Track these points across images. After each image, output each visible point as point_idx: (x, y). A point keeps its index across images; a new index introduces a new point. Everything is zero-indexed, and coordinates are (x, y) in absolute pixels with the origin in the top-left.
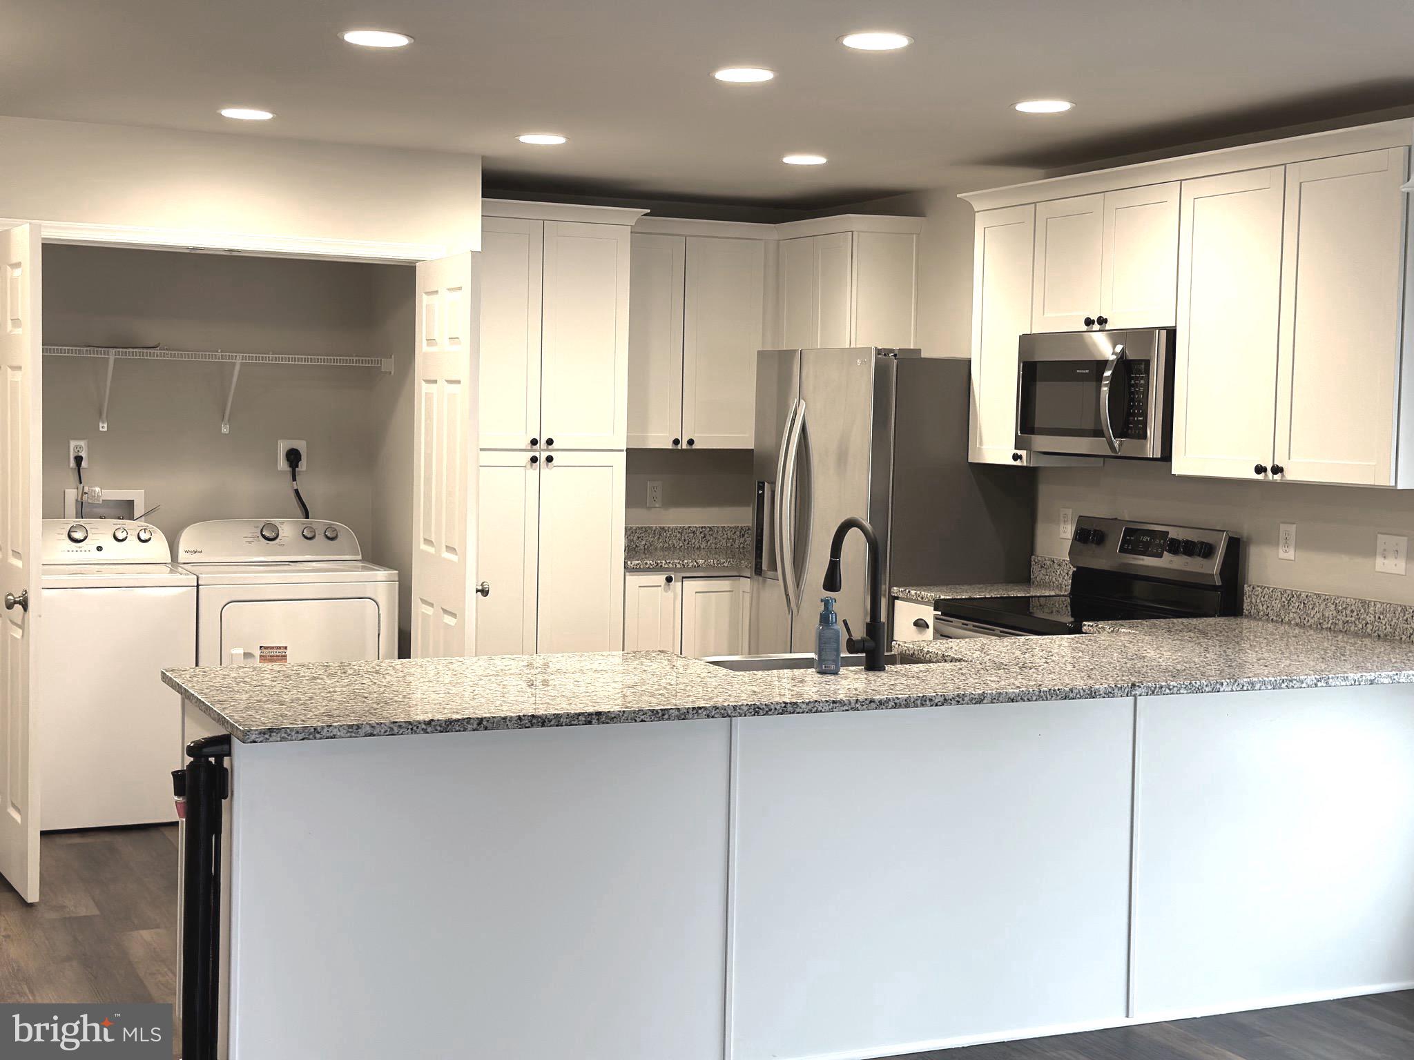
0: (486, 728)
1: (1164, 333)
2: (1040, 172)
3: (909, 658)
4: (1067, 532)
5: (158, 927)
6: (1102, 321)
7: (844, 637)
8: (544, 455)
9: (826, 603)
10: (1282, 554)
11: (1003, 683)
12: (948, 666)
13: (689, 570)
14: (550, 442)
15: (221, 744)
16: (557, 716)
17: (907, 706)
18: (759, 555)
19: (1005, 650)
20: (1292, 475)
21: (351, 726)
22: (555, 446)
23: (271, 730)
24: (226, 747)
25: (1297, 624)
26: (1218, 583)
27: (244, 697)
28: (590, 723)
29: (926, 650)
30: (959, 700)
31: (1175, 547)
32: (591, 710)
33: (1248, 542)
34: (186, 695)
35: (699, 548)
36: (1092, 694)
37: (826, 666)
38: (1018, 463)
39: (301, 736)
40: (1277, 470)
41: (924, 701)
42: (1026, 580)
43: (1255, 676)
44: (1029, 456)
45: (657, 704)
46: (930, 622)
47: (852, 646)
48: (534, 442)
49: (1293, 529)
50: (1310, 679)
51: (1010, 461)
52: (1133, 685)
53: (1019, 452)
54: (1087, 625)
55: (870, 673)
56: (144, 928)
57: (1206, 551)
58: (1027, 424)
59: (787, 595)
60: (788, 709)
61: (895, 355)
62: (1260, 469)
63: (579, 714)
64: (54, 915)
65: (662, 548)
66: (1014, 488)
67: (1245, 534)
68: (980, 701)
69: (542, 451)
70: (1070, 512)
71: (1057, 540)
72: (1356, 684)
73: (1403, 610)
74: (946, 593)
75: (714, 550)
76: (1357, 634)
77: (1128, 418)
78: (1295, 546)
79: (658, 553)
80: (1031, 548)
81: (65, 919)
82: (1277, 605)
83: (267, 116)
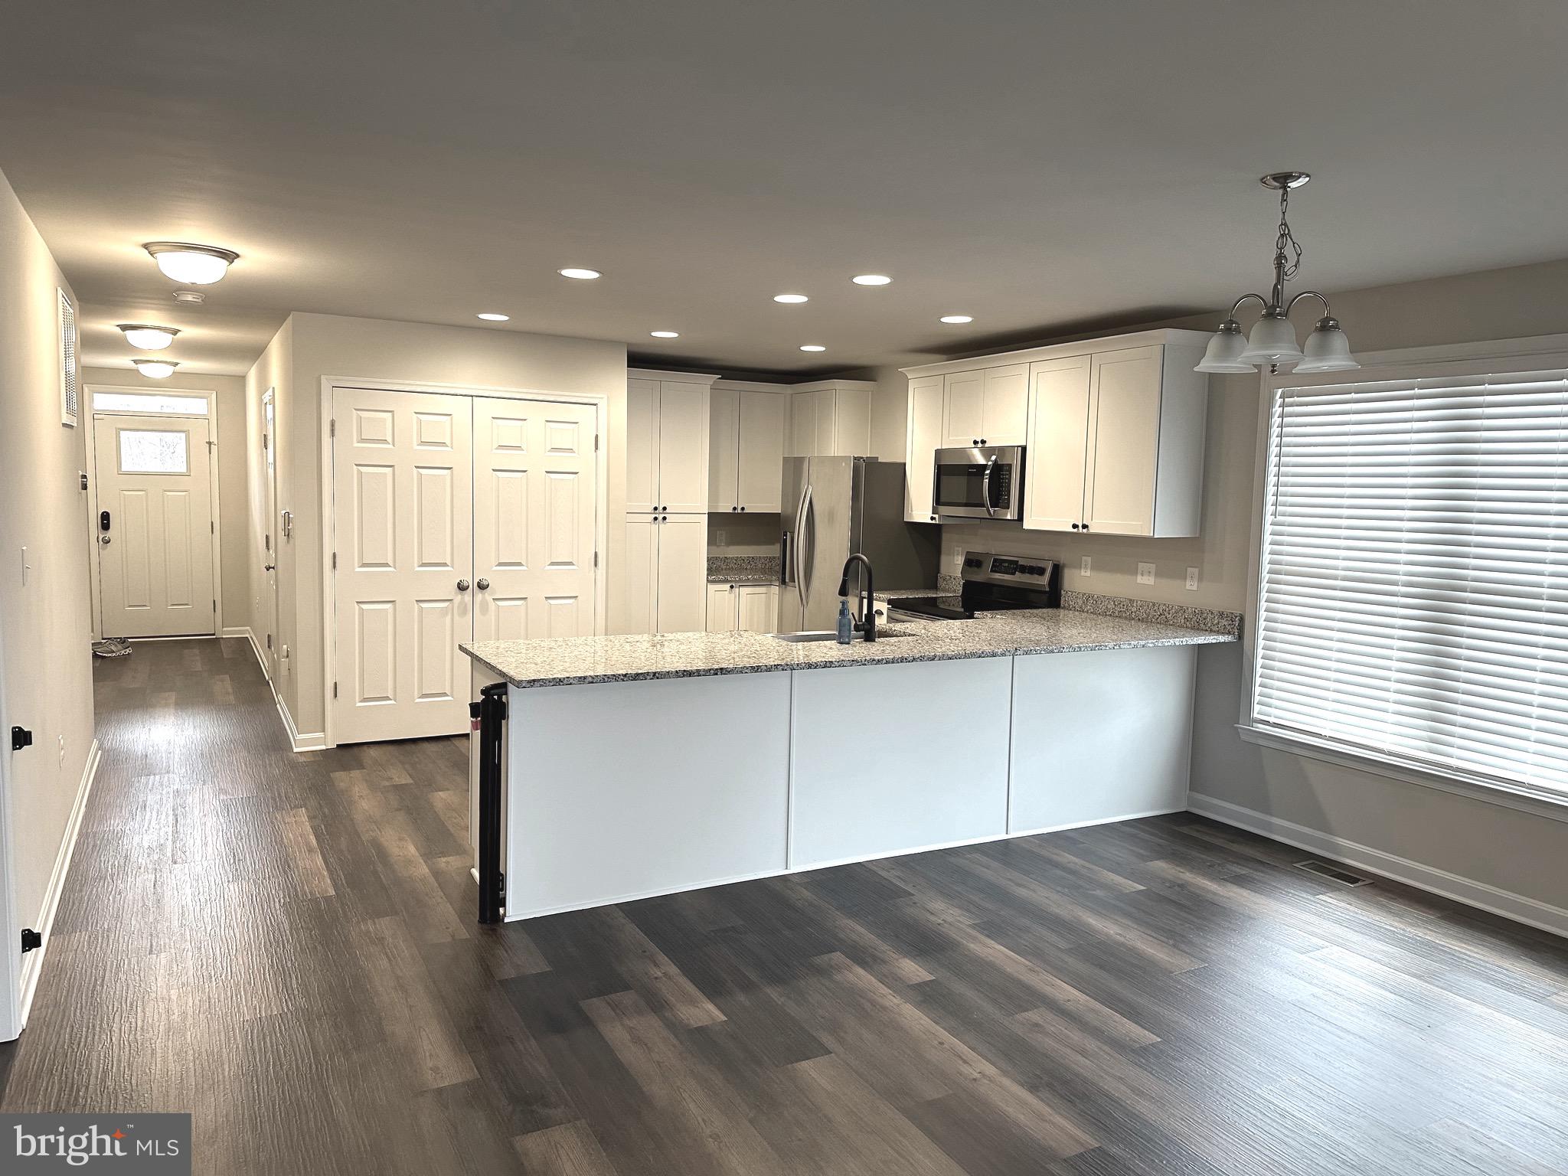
0: (658, 678)
1: (1020, 449)
2: (945, 357)
3: (885, 634)
4: (960, 560)
5: (448, 790)
6: (983, 442)
7: (853, 623)
8: (660, 517)
9: (843, 603)
10: (1083, 573)
11: (944, 648)
12: (910, 638)
13: (743, 581)
14: (665, 508)
15: (501, 688)
16: (698, 671)
17: (893, 662)
18: (784, 573)
19: (937, 629)
20: (1092, 530)
21: (580, 678)
22: (667, 511)
23: (534, 681)
24: (504, 690)
25: (1092, 613)
26: (1047, 589)
27: (514, 660)
28: (717, 674)
29: (893, 629)
30: (922, 659)
31: (1024, 569)
32: (716, 667)
33: (1064, 566)
34: (474, 658)
35: (746, 569)
36: (994, 655)
37: (842, 639)
38: (933, 522)
39: (551, 684)
40: (1085, 526)
41: (902, 660)
42: (934, 587)
43: (1081, 643)
44: (939, 518)
45: (753, 663)
46: (885, 612)
47: (857, 628)
48: (656, 509)
49: (1089, 559)
50: (1111, 645)
51: (929, 521)
52: (1016, 649)
53: (934, 516)
54: (977, 614)
55: (868, 643)
56: (440, 791)
57: (1041, 571)
58: (938, 501)
59: (801, 596)
60: (828, 665)
61: (864, 460)
62: (1075, 526)
63: (710, 670)
64: (387, 784)
65: (726, 569)
66: (929, 536)
67: (1062, 562)
68: (933, 660)
69: (660, 514)
70: (960, 549)
71: (953, 565)
72: (1135, 647)
73: (1154, 605)
74: (893, 595)
75: (754, 571)
76: (1126, 618)
77: (999, 496)
78: (1091, 569)
79: (724, 571)
80: (938, 570)
81: (394, 785)
82: (1080, 602)
83: (506, 318)
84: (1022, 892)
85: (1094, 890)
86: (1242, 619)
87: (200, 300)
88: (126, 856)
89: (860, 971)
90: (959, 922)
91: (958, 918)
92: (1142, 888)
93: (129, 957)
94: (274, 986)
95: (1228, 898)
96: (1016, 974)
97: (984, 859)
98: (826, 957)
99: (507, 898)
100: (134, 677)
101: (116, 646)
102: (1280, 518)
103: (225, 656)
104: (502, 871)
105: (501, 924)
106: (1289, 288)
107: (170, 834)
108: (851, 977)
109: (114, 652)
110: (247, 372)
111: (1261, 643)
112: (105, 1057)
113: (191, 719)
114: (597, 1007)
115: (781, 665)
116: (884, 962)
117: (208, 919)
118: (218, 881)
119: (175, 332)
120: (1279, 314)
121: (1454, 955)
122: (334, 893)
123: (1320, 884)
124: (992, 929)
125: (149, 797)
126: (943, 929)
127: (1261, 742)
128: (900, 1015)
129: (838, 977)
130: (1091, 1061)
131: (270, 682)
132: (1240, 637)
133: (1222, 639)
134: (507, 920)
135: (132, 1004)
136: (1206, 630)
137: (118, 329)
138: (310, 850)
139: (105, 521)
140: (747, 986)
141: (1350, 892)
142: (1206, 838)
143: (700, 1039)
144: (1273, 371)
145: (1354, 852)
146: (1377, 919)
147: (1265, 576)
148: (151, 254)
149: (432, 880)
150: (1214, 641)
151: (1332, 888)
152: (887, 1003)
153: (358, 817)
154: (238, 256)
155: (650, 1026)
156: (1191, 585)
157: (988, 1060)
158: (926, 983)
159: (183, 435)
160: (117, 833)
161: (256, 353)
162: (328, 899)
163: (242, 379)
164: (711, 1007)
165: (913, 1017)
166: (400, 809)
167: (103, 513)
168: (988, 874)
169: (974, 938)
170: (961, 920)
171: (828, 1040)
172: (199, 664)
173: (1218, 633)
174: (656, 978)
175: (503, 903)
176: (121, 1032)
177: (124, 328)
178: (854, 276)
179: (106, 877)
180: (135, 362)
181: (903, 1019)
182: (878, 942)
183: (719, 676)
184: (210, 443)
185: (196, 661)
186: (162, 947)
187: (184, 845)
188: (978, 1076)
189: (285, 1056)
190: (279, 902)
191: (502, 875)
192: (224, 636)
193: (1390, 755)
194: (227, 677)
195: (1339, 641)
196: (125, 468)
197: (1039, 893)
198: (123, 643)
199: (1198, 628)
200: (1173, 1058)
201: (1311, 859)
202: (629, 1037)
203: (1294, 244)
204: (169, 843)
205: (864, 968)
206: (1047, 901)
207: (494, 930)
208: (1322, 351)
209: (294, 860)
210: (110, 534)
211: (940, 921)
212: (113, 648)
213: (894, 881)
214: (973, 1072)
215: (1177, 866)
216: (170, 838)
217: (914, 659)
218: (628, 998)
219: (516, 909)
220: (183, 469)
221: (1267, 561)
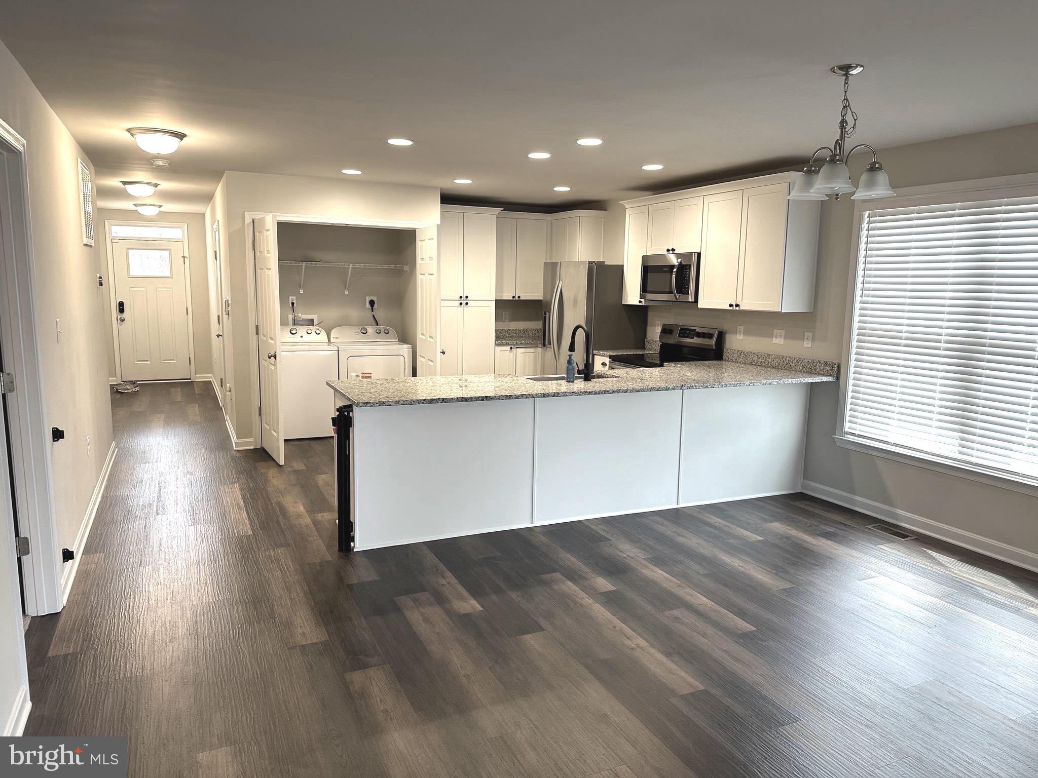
0: (445, 402)
1: (696, 254)
2: (651, 193)
3: (600, 376)
4: (659, 329)
6: (673, 250)
7: (576, 369)
8: (464, 303)
9: (570, 356)
10: (738, 337)
11: (634, 385)
12: (614, 379)
13: (518, 345)
14: (467, 297)
15: (349, 408)
16: (471, 398)
17: (599, 394)
18: (544, 339)
20: (742, 308)
21: (396, 401)
22: (469, 298)
23: (367, 403)
24: (351, 409)
25: (743, 363)
26: (714, 348)
27: (357, 391)
28: (483, 400)
29: (606, 373)
30: (618, 391)
31: (699, 335)
32: (483, 395)
33: (725, 333)
34: (336, 390)
35: (522, 337)
36: (667, 389)
37: (570, 379)
38: (641, 304)
39: (378, 405)
40: (737, 305)
41: (605, 392)
42: (643, 347)
43: (727, 382)
44: (645, 301)
46: (608, 363)
47: (579, 372)
48: (461, 297)
49: (742, 328)
50: (748, 383)
51: (638, 303)
52: (682, 386)
53: (641, 300)
54: (665, 364)
55: (586, 382)
56: (322, 474)
57: (710, 336)
58: (644, 289)
59: (555, 354)
60: (556, 395)
61: (595, 264)
62: (731, 305)
63: (479, 397)
64: (290, 469)
65: (508, 337)
66: (639, 314)
67: (725, 330)
68: (626, 392)
69: (464, 301)
70: (660, 322)
71: (655, 333)
72: (764, 384)
73: (783, 357)
74: (613, 353)
75: (528, 338)
76: (765, 366)
77: (682, 287)
78: (744, 333)
79: (508, 338)
80: (645, 336)
81: (294, 471)
82: (736, 356)
83: (359, 173)
84: (680, 539)
85: (729, 539)
86: (839, 367)
87: (167, 165)
88: (129, 511)
89: (570, 583)
90: (638, 556)
91: (637, 554)
92: (761, 538)
93: (128, 567)
94: (212, 586)
95: (819, 546)
96: (669, 588)
97: (660, 520)
98: (549, 576)
99: (355, 537)
100: (140, 405)
101: (129, 385)
102: (865, 299)
103: (196, 392)
104: (352, 520)
105: (352, 552)
106: (850, 143)
107: (156, 497)
108: (564, 587)
109: (128, 389)
110: (206, 211)
111: (851, 382)
112: (110, 623)
113: (173, 430)
114: (404, 601)
115: (525, 395)
116: (586, 579)
117: (175, 546)
118: (183, 525)
119: (156, 185)
120: (838, 160)
121: (962, 583)
122: (252, 533)
123: (882, 538)
124: (658, 561)
125: (145, 476)
126: (626, 561)
127: (850, 447)
128: (591, 609)
129: (556, 587)
130: (708, 640)
131: (223, 408)
132: (838, 378)
133: (825, 379)
134: (355, 550)
135: (127, 594)
136: (816, 374)
137: (121, 184)
138: (240, 508)
139: (121, 307)
140: (498, 591)
141: (901, 543)
142: (811, 509)
143: (465, 621)
144: (837, 198)
145: (907, 519)
146: (915, 560)
147: (855, 337)
148: (132, 136)
149: (312, 526)
150: (819, 381)
151: (889, 541)
152: (583, 602)
153: (270, 489)
154: (185, 136)
155: (435, 612)
156: (807, 344)
157: (642, 637)
158: (610, 592)
159: (167, 252)
160: (125, 497)
161: (208, 198)
162: (248, 537)
163: (203, 215)
164: (474, 602)
165: (600, 611)
166: (296, 485)
167: (119, 302)
168: (661, 529)
169: (646, 567)
170: (639, 555)
171: (543, 622)
172: (180, 398)
173: (824, 375)
174: (443, 585)
175: (353, 539)
176: (120, 609)
177: (125, 183)
178: (577, 140)
179: (117, 522)
180: (136, 205)
181: (593, 612)
182: (583, 567)
183: (485, 402)
184: (184, 257)
185: (178, 395)
186: (147, 562)
187: (164, 504)
188: (635, 646)
189: (215, 624)
190: (218, 538)
191: (352, 522)
192: (196, 380)
193: (933, 455)
194: (196, 406)
195: (902, 380)
196: (132, 274)
197: (693, 541)
198: (134, 384)
199: (811, 372)
200: (762, 640)
201: (879, 523)
202: (421, 618)
203: (852, 112)
204: (155, 503)
205: (573, 583)
206: (696, 545)
207: (347, 556)
208: (871, 184)
209: (229, 514)
210: (125, 315)
211: (625, 556)
212: (128, 387)
213: (600, 532)
214: (632, 644)
215: (788, 526)
216: (156, 500)
217: (613, 392)
218: (424, 596)
219: (360, 545)
220: (168, 274)
221: (857, 327)
